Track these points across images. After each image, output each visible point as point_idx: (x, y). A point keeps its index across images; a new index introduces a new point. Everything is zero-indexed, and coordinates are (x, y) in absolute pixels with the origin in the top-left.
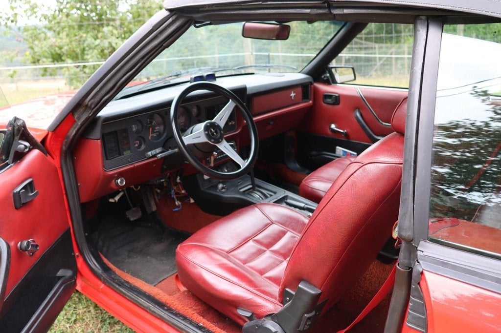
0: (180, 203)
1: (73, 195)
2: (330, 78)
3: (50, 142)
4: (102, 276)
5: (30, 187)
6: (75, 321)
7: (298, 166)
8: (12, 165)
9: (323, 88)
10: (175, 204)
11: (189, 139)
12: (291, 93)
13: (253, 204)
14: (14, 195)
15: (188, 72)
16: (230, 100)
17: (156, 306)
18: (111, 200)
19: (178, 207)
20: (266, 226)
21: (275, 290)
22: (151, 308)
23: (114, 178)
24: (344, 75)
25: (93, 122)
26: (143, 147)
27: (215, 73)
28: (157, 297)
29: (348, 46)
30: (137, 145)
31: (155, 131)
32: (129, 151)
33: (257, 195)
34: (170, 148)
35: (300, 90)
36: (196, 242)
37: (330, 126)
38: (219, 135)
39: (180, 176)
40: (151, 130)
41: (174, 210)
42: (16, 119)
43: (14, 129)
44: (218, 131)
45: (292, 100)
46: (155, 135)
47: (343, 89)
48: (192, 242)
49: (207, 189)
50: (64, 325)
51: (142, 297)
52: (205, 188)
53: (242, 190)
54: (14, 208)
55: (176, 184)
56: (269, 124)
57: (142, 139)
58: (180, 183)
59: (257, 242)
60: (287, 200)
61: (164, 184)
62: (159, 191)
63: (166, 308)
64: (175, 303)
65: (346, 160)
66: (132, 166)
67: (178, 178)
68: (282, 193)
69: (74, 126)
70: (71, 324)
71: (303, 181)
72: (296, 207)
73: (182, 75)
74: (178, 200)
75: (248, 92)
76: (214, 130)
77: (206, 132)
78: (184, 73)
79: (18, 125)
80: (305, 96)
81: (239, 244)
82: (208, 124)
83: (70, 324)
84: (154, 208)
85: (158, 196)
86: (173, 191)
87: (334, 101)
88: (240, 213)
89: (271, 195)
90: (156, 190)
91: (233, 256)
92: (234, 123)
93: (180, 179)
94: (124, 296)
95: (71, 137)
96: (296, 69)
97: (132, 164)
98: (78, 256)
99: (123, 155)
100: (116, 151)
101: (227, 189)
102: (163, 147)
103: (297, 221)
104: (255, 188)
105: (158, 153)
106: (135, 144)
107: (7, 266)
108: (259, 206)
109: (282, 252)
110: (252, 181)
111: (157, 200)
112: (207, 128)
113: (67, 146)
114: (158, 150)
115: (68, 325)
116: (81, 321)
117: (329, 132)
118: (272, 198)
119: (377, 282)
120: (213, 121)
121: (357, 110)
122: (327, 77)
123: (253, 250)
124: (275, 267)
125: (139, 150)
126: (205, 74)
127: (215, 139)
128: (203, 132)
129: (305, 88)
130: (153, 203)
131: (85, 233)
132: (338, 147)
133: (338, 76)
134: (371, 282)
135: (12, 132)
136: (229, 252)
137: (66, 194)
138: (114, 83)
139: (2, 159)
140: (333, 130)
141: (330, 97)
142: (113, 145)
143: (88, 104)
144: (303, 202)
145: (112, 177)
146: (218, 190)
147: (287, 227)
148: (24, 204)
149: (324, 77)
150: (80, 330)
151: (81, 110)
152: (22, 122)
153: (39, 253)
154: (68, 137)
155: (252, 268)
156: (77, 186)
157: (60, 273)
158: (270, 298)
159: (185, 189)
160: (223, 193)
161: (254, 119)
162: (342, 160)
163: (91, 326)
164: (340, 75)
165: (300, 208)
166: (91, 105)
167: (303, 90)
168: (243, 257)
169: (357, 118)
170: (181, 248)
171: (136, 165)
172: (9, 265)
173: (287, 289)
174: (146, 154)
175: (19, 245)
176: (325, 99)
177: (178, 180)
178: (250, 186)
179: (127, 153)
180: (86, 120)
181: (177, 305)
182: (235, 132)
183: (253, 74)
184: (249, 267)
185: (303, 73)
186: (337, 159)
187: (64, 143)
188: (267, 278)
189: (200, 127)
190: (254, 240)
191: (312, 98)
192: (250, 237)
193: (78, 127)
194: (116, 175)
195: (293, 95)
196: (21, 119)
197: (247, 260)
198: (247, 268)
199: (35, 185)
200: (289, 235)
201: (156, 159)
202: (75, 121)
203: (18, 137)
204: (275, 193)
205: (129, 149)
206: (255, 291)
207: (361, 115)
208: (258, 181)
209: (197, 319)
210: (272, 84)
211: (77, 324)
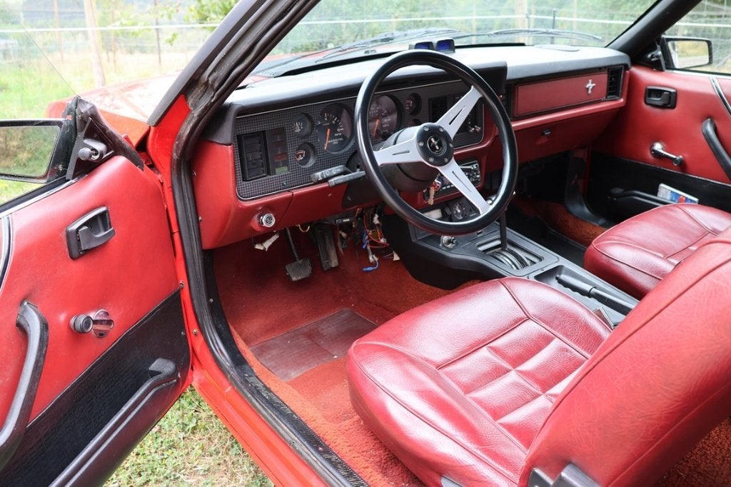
0: (376, 259)
1: (190, 235)
2: (662, 59)
3: (153, 144)
4: (229, 373)
5: (100, 221)
6: (194, 428)
7: (586, 210)
8: (73, 181)
9: (648, 77)
10: (369, 259)
11: (385, 155)
12: (588, 82)
13: (500, 276)
14: (68, 235)
15: (406, 35)
16: (472, 87)
17: (305, 443)
18: (258, 247)
19: (373, 264)
20: (518, 322)
21: (520, 454)
22: (296, 445)
23: (257, 212)
24: (688, 55)
25: (217, 113)
26: (311, 162)
27: (455, 40)
28: (311, 426)
29: (691, 13)
30: (301, 158)
31: (336, 135)
32: (285, 169)
33: (507, 259)
34: (358, 167)
35: (604, 77)
36: (384, 340)
37: (653, 146)
38: (444, 150)
39: (378, 214)
40: (328, 133)
41: (364, 269)
42: (78, 101)
43: (75, 119)
44: (444, 143)
45: (589, 95)
46: (335, 142)
47: (686, 80)
48: (377, 340)
49: (423, 240)
50: (176, 435)
51: (284, 421)
52: (419, 238)
53: (481, 248)
54: (68, 257)
55: (373, 226)
56: (543, 134)
57: (310, 148)
58: (378, 225)
59: (496, 351)
60: (560, 274)
61: (352, 225)
62: (344, 235)
63: (320, 449)
64: (338, 441)
65: (677, 209)
66: (290, 194)
67: (376, 216)
68: (552, 259)
69: (189, 119)
70: (188, 434)
71: (593, 243)
72: (575, 289)
73: (394, 40)
74: (373, 254)
75: (510, 76)
76: (436, 140)
77: (421, 144)
78: (398, 37)
79: (82, 113)
80: (613, 90)
81: (462, 352)
82: (427, 130)
83: (186, 433)
84: (334, 263)
85: (342, 242)
86: (367, 237)
87: (666, 102)
88: (471, 292)
89: (533, 263)
90: (340, 232)
91: (448, 374)
92: (478, 129)
93: (379, 219)
94: (259, 414)
95: (184, 138)
96: (601, 41)
97: (289, 191)
98: (196, 335)
99: (275, 174)
100: (262, 166)
101: (457, 244)
102: (347, 165)
103: (575, 319)
104: (505, 244)
105: (335, 175)
106: (298, 156)
107: (37, 362)
108: (508, 283)
109: (540, 376)
110: (501, 234)
111: (341, 250)
112: (423, 137)
113: (179, 152)
114: (335, 170)
115: (182, 435)
116: (202, 430)
117: (650, 156)
118: (534, 267)
119: (718, 457)
120: (436, 124)
121: (709, 119)
122: (657, 57)
123: (485, 368)
124: (523, 405)
125: (303, 167)
126: (435, 40)
127: (436, 158)
128: (415, 144)
129: (614, 76)
130: (333, 254)
131: (208, 298)
132: (662, 185)
133: (677, 56)
134: (705, 453)
135: (73, 124)
136: (440, 366)
137: (180, 232)
138: (251, 43)
139: (58, 169)
140: (657, 154)
141: (659, 93)
142: (258, 155)
143: (208, 81)
144: (589, 280)
145: (252, 211)
146: (441, 245)
147: (554, 329)
148: (87, 251)
149: (652, 57)
150: (198, 447)
151: (198, 91)
152: (88, 106)
153: (115, 333)
154: (180, 137)
155: (480, 402)
156: (198, 222)
157: (155, 366)
158: (505, 471)
159: (385, 237)
160: (449, 250)
161: (514, 125)
162: (672, 210)
163: (216, 441)
164: (679, 56)
165: (583, 293)
166: (214, 81)
167: (610, 79)
168: (465, 379)
169: (707, 136)
170: (357, 350)
171: (296, 192)
172: (42, 359)
173: (537, 471)
174: (311, 176)
175: (72, 321)
176: (650, 96)
177: (376, 221)
178: (498, 242)
179: (282, 171)
180: (207, 108)
181: (341, 446)
182: (478, 145)
183: (523, 45)
184: (475, 400)
185: (614, 48)
186: (661, 206)
187: (175, 146)
188: (505, 426)
189: (411, 133)
190: (491, 348)
191: (625, 93)
192: (484, 341)
193: (194, 121)
194: (260, 208)
195: (590, 85)
196: (87, 103)
197: (472, 384)
198: (471, 401)
199: (112, 218)
200: (556, 344)
201: (327, 185)
202: (190, 110)
203: (84, 133)
204: (540, 259)
205: (286, 163)
206: (479, 453)
207: (716, 130)
208: (512, 234)
209: (371, 479)
210: (555, 64)
211: (197, 435)
